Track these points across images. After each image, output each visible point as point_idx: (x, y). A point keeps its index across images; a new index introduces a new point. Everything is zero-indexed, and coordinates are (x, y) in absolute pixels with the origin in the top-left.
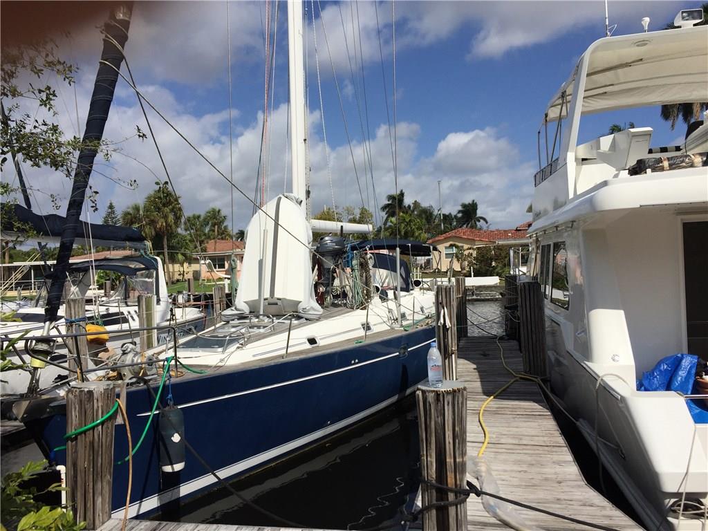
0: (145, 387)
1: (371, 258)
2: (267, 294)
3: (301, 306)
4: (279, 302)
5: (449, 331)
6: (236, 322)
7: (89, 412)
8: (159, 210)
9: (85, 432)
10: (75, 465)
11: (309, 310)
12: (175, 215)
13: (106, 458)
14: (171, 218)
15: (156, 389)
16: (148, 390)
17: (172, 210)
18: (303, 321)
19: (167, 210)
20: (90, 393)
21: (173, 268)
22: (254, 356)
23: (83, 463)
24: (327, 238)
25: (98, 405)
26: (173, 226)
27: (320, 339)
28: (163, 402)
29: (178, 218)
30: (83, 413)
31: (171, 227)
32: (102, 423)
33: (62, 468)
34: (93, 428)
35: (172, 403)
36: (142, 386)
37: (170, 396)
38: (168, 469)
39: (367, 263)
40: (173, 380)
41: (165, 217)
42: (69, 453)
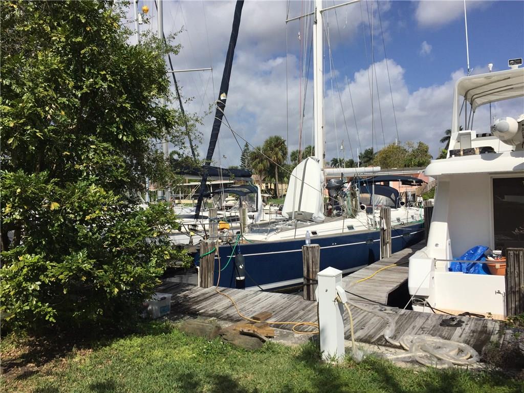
0: (230, 246)
1: (358, 190)
2: (296, 209)
3: (314, 216)
4: (303, 213)
5: (386, 231)
6: (282, 222)
7: (206, 249)
8: (272, 149)
9: (205, 256)
10: (202, 267)
11: (317, 218)
12: (283, 152)
13: (212, 265)
14: (280, 154)
15: (233, 247)
16: (231, 247)
17: (281, 149)
18: (313, 223)
19: (277, 149)
20: (207, 243)
21: (282, 187)
22: (281, 238)
23: (204, 265)
24: (332, 180)
25: (209, 247)
26: (282, 160)
27: (320, 232)
28: (236, 253)
29: (285, 154)
30: (205, 249)
31: (280, 160)
32: (210, 253)
33: (198, 267)
34: (208, 255)
35: (240, 253)
36: (228, 245)
37: (239, 250)
38: (238, 278)
39: (355, 193)
40: (241, 244)
41: (276, 154)
42: (201, 263)
